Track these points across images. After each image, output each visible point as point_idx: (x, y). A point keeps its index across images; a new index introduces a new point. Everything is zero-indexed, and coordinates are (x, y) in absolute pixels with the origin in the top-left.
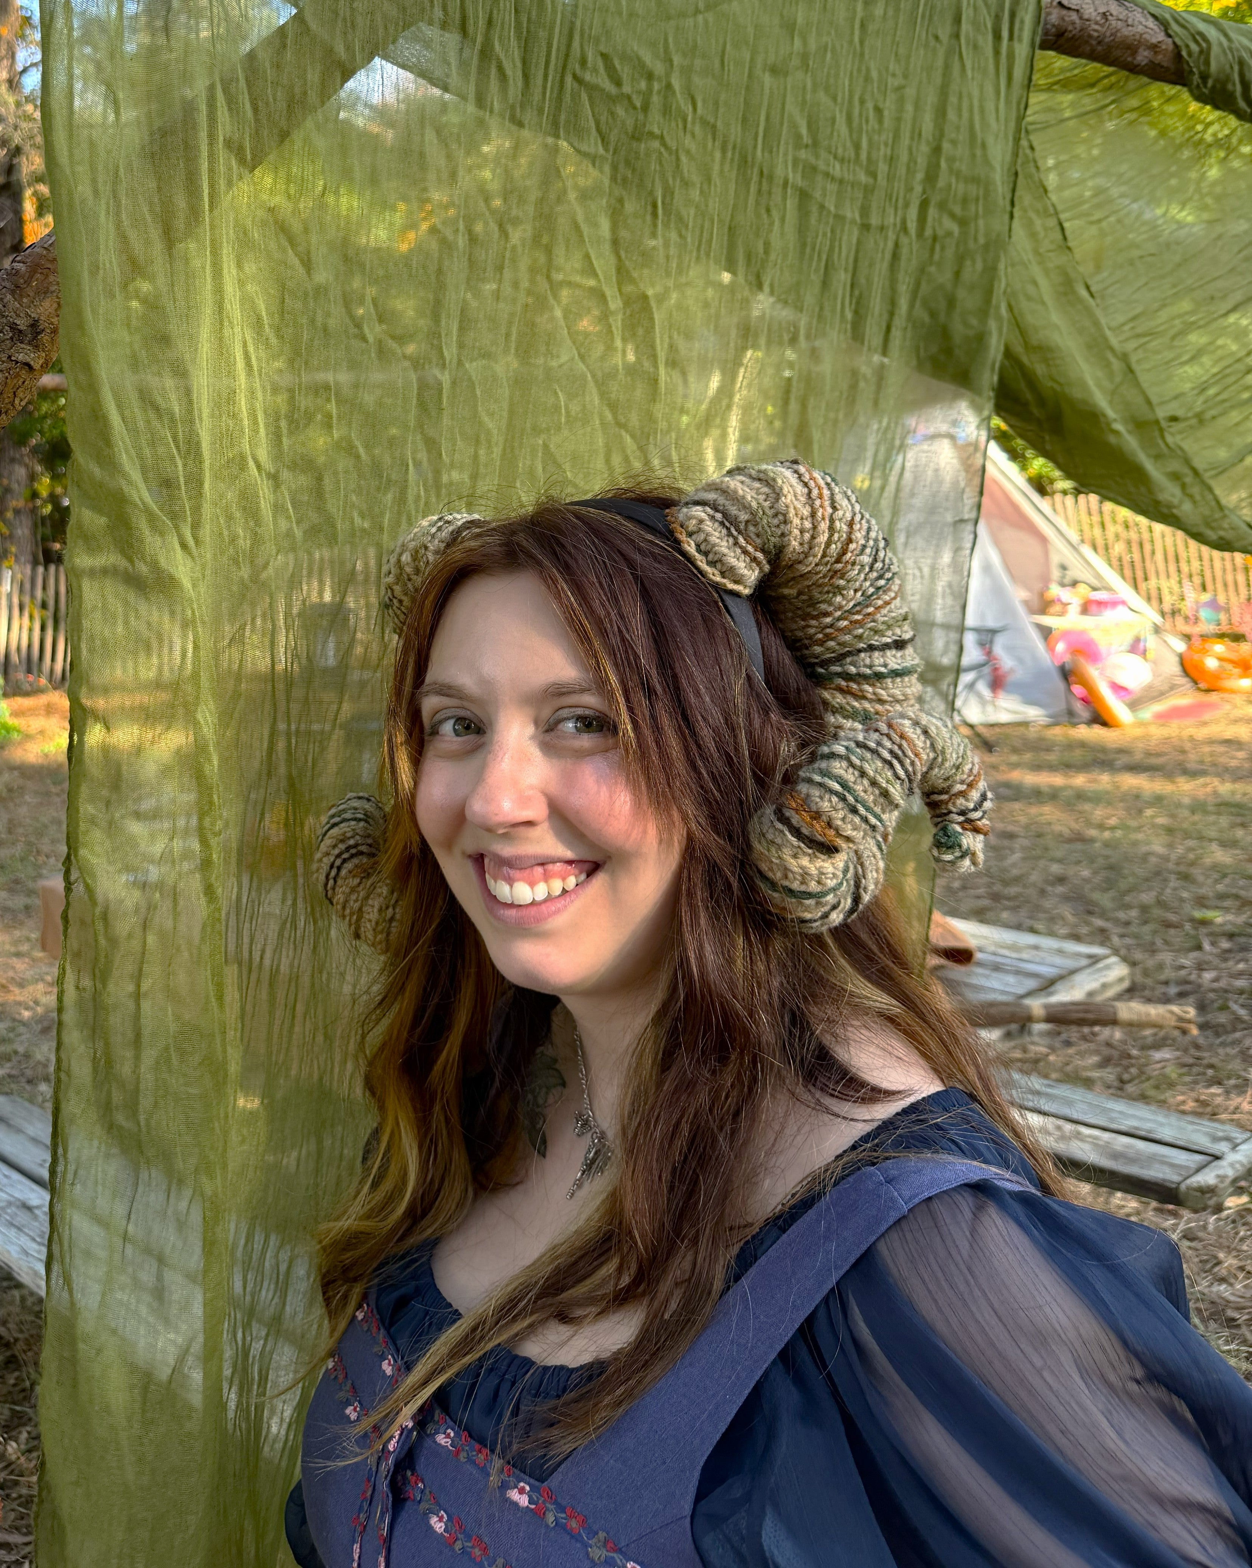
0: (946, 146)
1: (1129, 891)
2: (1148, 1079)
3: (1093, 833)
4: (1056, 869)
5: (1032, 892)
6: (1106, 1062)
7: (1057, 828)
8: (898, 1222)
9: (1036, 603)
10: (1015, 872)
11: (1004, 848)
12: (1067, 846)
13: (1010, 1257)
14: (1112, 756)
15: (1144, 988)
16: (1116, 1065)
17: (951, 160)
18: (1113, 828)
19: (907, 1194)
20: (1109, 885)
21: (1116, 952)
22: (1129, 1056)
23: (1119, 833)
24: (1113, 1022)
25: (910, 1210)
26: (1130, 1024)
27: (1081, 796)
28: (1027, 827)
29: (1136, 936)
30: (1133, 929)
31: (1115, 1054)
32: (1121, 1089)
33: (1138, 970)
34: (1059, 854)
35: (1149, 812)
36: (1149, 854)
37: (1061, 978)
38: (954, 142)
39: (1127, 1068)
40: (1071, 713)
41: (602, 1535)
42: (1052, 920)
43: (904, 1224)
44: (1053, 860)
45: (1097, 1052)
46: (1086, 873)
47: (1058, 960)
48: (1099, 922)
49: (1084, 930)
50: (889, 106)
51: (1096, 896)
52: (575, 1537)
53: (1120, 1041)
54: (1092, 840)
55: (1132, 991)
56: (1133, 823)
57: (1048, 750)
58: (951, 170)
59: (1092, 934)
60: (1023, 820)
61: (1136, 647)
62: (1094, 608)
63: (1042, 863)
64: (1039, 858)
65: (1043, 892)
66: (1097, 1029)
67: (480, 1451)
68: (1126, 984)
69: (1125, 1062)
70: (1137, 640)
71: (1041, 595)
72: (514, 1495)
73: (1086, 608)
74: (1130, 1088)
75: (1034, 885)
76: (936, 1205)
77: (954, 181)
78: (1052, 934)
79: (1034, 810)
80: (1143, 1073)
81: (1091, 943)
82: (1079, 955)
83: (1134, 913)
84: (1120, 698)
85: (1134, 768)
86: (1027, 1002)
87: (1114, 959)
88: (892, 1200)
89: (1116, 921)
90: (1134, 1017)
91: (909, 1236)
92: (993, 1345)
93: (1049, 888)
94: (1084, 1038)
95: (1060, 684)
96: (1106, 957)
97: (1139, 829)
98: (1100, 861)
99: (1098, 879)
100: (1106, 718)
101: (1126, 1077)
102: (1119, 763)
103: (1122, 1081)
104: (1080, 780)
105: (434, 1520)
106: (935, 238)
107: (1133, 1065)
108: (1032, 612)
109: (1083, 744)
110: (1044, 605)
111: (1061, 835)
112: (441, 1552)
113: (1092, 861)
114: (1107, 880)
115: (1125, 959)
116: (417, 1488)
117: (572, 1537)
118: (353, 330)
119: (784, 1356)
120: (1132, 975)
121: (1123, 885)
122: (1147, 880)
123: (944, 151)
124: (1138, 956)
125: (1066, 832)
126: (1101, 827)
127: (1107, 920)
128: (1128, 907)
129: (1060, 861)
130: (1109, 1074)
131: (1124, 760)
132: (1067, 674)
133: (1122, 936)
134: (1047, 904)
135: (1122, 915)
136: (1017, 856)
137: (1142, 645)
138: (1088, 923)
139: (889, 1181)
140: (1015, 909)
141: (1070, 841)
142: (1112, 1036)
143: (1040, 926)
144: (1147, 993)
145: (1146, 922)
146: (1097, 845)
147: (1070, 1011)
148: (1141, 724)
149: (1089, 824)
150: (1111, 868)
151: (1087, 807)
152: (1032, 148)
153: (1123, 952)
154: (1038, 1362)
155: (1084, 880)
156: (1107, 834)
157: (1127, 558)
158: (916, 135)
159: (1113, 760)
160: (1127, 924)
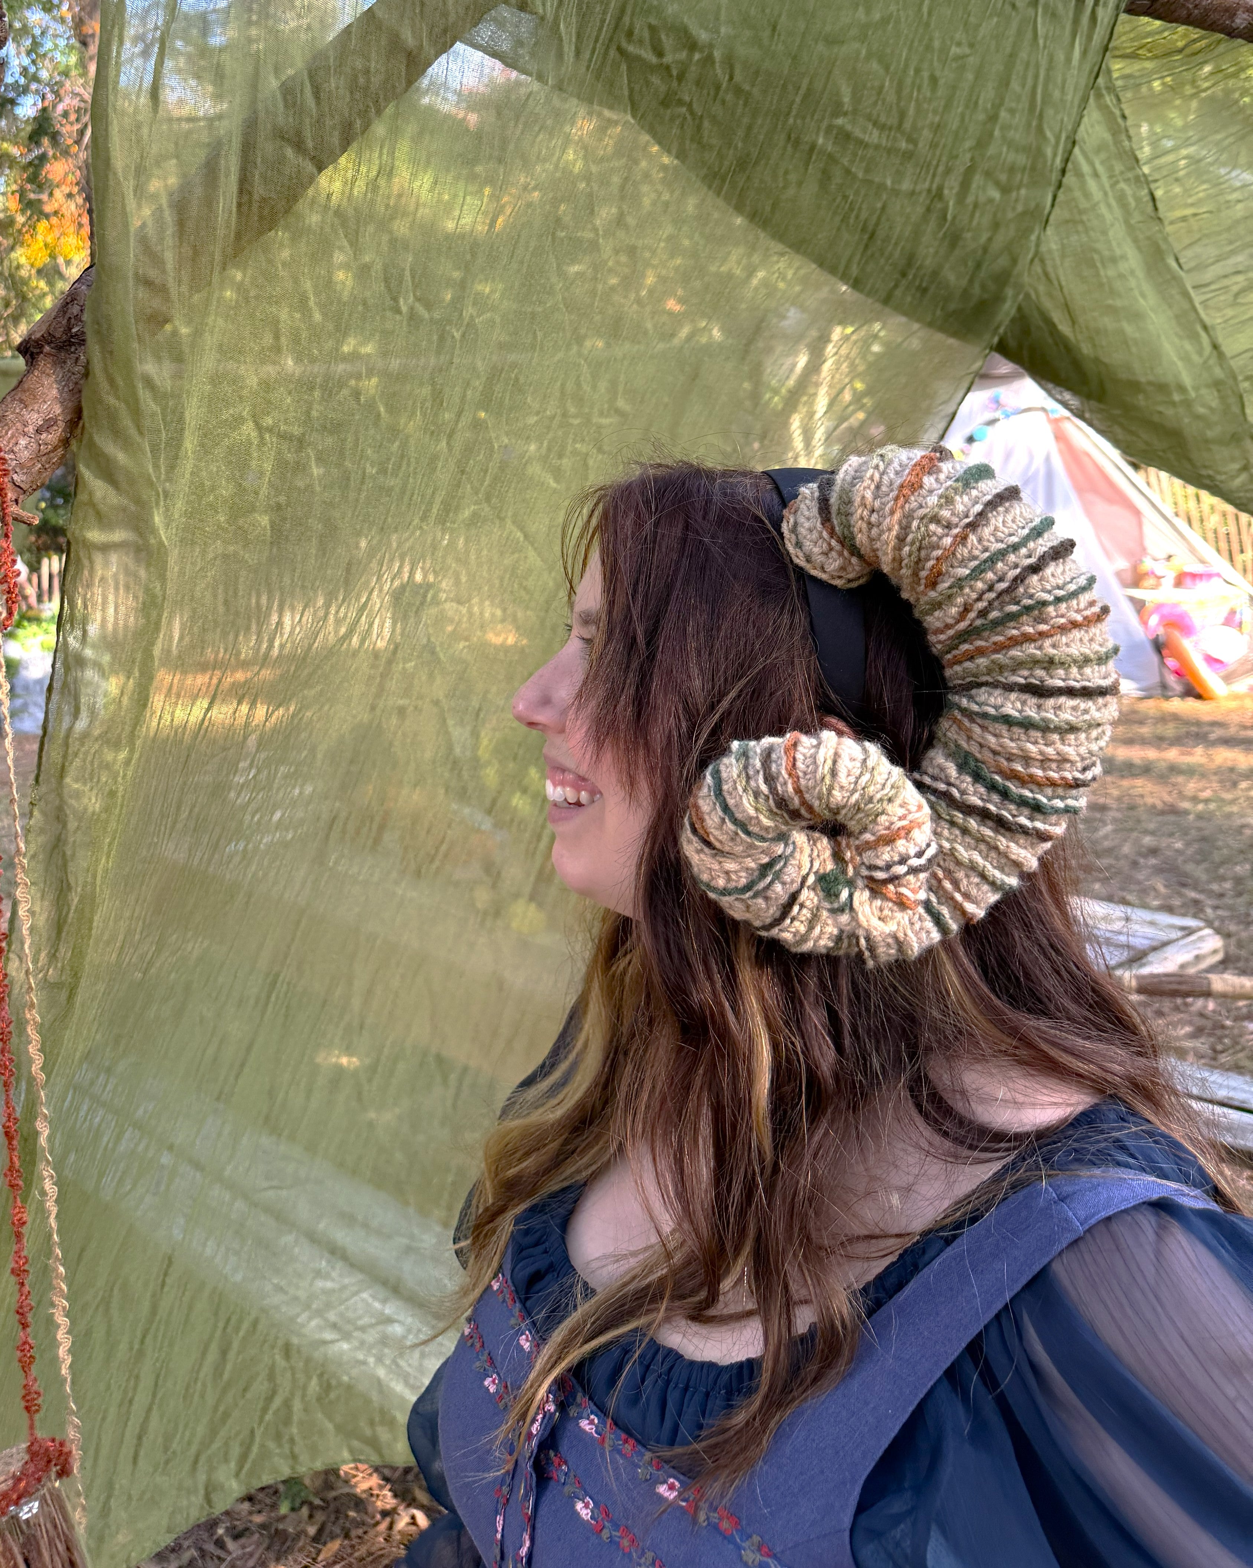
0: (1003, 114)
1: (1222, 863)
2: (1243, 1049)
3: (1186, 805)
4: (1148, 840)
5: (1123, 864)
6: (1199, 1032)
7: (1150, 800)
8: (1076, 1242)
9: (1128, 577)
10: (1107, 844)
11: (1095, 820)
12: (1160, 818)
13: (1199, 1281)
14: (1206, 729)
15: (1238, 959)
16: (1210, 1035)
17: (1005, 128)
18: (1207, 801)
19: (1082, 1214)
20: (1202, 857)
21: (1209, 924)
22: (1223, 1027)
23: (1212, 806)
24: (1208, 994)
25: (1089, 1230)
26: (1224, 996)
27: (1174, 769)
28: (1119, 799)
29: (1230, 908)
30: (1228, 901)
31: (1209, 1024)
32: (1215, 1059)
33: (1233, 941)
34: (1152, 826)
35: (1243, 785)
36: (1243, 826)
37: (1154, 949)
38: (1012, 111)
39: (1220, 1039)
40: (1164, 686)
41: (756, 1539)
42: (1144, 891)
43: (1082, 1245)
44: (1146, 832)
45: (1190, 1023)
46: (1179, 845)
47: (1150, 931)
48: (1193, 895)
49: (1176, 902)
50: (946, 76)
51: (1190, 867)
52: (728, 1538)
53: (1214, 1011)
54: (1186, 812)
55: (1226, 964)
56: (1228, 796)
57: (1141, 723)
58: (1004, 138)
59: (1184, 905)
60: (1115, 793)
61: (1231, 620)
62: (1188, 581)
63: (1135, 834)
64: (1132, 830)
65: (1135, 864)
66: (1190, 1000)
67: (626, 1441)
68: (1219, 957)
69: (1219, 1032)
70: (1233, 613)
71: (1135, 568)
72: (662, 1489)
73: (1181, 580)
74: (1223, 1058)
75: (1126, 857)
76: (1114, 1226)
77: (1005, 149)
78: (1145, 906)
79: (1125, 783)
80: (1237, 1043)
81: (1184, 915)
82: (1173, 927)
83: (1228, 885)
84: (1215, 671)
85: (1228, 742)
86: (1118, 973)
87: (1208, 931)
88: (1067, 1220)
89: (1210, 893)
90: (1229, 989)
91: (1087, 1257)
92: (1182, 1374)
93: (1142, 861)
94: (1177, 1009)
95: (1154, 658)
96: (1200, 929)
97: (1233, 802)
98: (1193, 832)
99: (1190, 851)
100: (1199, 690)
101: (1219, 1047)
102: (1213, 737)
103: (1215, 1051)
104: (1172, 754)
105: (579, 1506)
106: (976, 205)
107: (1226, 1036)
108: (1125, 585)
109: (1175, 717)
110: (1137, 579)
111: (1154, 806)
112: (588, 1538)
113: (1185, 832)
114: (1200, 852)
115: (1218, 931)
116: (560, 1472)
117: (725, 1538)
118: (389, 302)
119: (952, 1374)
120: (1226, 947)
121: (1216, 857)
122: (1242, 852)
123: (1000, 121)
124: (1232, 928)
125: (1159, 805)
126: (1195, 799)
127: (1202, 891)
128: (1223, 879)
129: (1152, 833)
130: (1202, 1044)
131: (1218, 733)
132: (1159, 646)
133: (1216, 908)
134: (1140, 876)
135: (1215, 887)
136: (1109, 828)
137: (1238, 616)
138: (1180, 895)
139: (1062, 1200)
140: (1105, 881)
141: (1162, 813)
142: (1205, 1007)
143: (1130, 897)
144: (1240, 964)
145: (1240, 894)
146: (1191, 817)
147: (1161, 982)
148: (1236, 697)
149: (1182, 796)
150: (1204, 839)
151: (1180, 779)
152: (1124, 117)
153: (1217, 924)
154: (1231, 1392)
155: (1177, 851)
156: (1200, 807)
157: (1222, 531)
158: (972, 104)
159: (1207, 733)
160: (1221, 895)
